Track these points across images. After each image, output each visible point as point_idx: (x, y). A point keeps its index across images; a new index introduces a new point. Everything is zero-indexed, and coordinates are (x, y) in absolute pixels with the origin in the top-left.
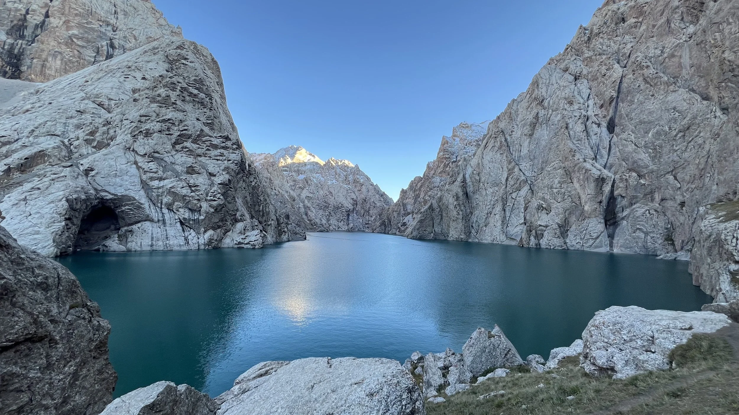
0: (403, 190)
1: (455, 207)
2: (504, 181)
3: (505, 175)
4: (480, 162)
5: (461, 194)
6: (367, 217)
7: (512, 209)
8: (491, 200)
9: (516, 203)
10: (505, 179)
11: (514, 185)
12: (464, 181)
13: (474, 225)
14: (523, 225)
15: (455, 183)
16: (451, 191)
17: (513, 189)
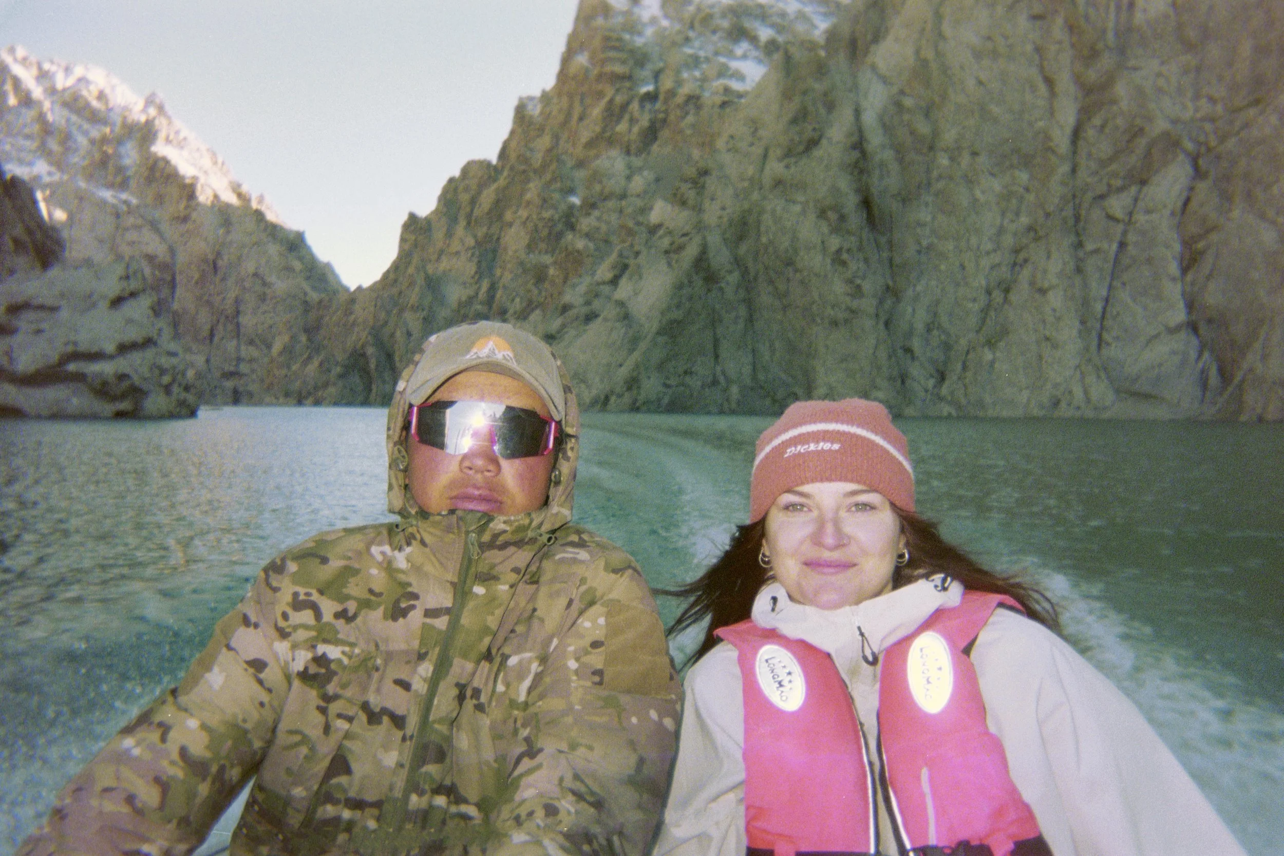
0: (413, 217)
1: (838, 260)
2: (1061, 141)
3: (1068, 115)
4: (929, 54)
5: (851, 201)
6: (231, 345)
7: (1117, 267)
8: (1001, 231)
9: (1131, 238)
10: (1068, 131)
11: (1112, 159)
12: (859, 144)
13: (916, 344)
14: (1183, 335)
15: (817, 153)
16: (801, 186)
17: (1115, 175)
